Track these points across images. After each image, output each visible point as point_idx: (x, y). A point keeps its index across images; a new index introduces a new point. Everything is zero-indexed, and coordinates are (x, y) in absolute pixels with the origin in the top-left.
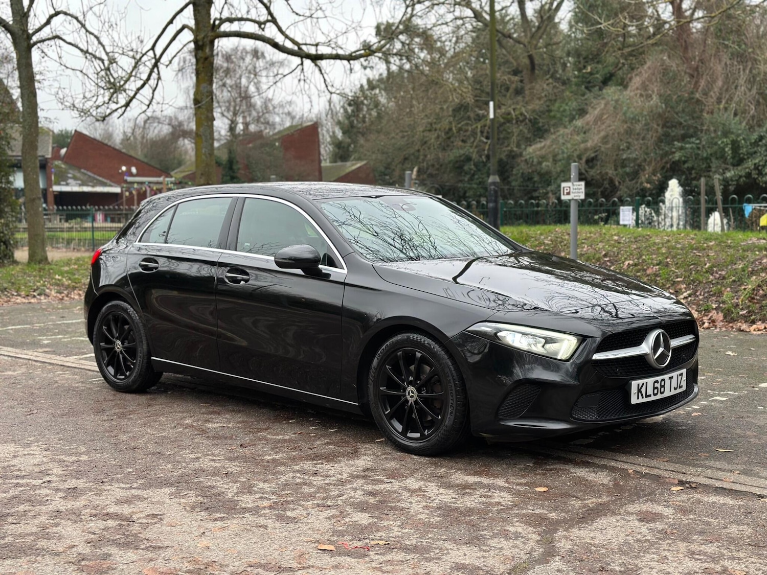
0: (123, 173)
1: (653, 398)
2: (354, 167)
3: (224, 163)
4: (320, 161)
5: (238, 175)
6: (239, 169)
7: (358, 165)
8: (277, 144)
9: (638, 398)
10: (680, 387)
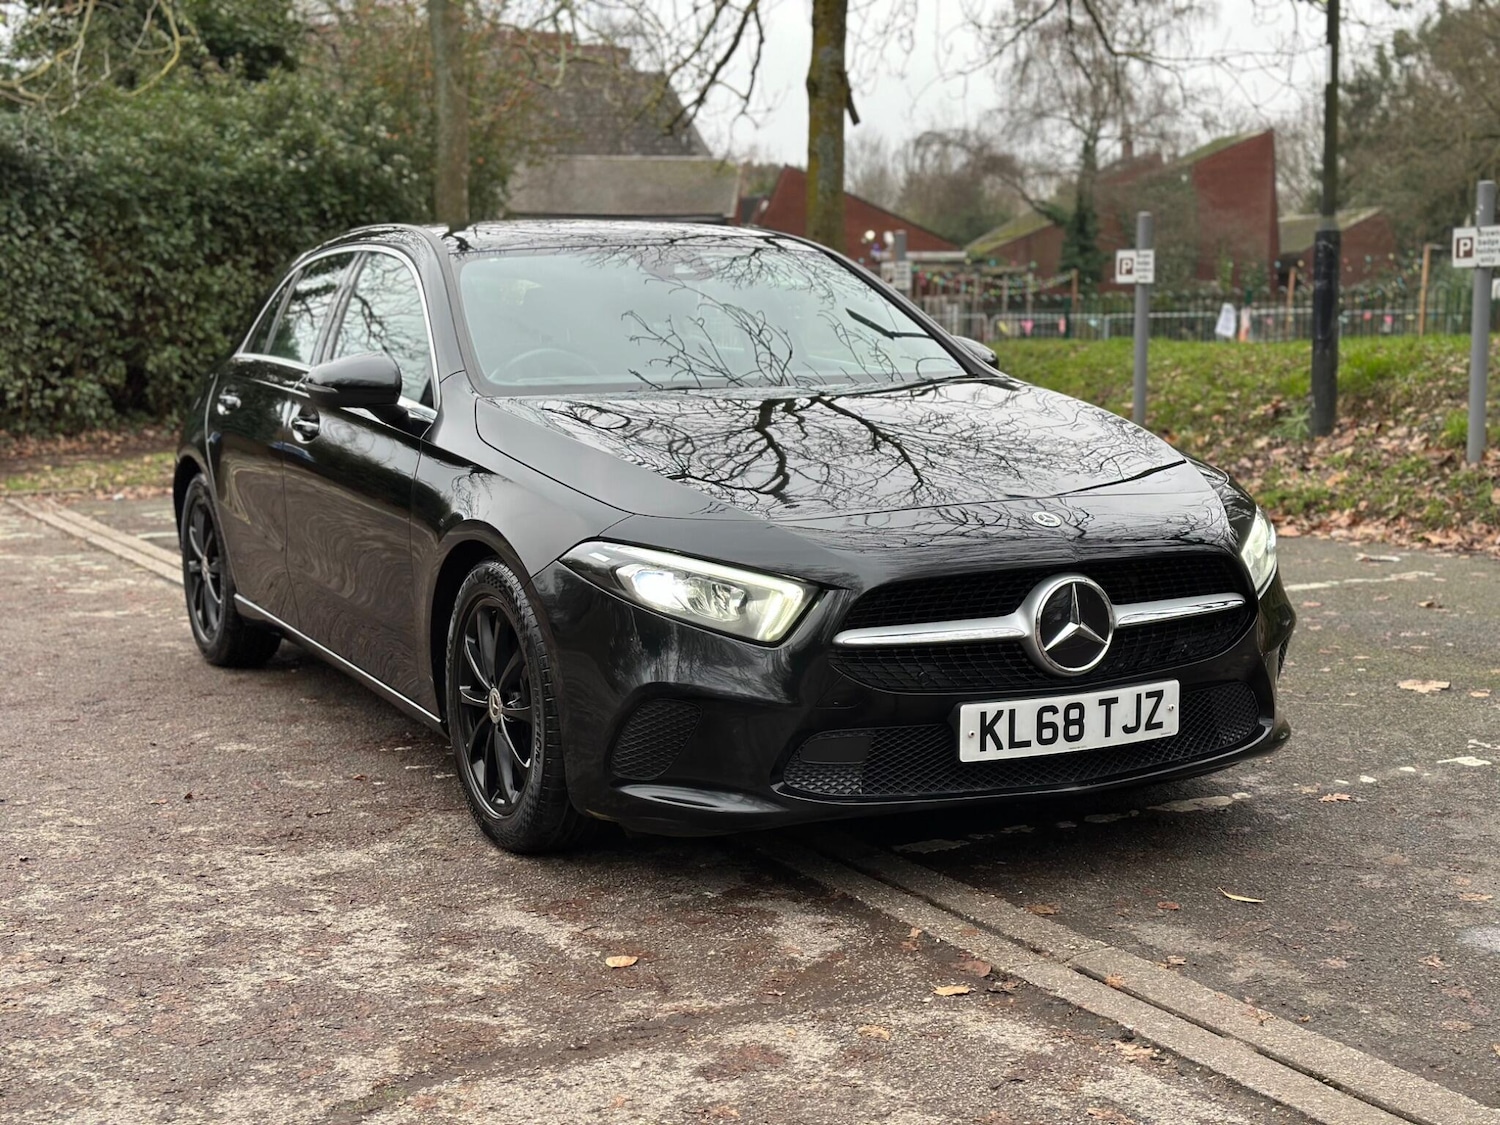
0: (869, 245)
1: (1037, 750)
2: (1353, 221)
3: (1069, 219)
4: (1275, 211)
5: (1096, 243)
6: (1098, 231)
7: (1362, 217)
8: (1184, 178)
9: (983, 748)
10: (1150, 726)
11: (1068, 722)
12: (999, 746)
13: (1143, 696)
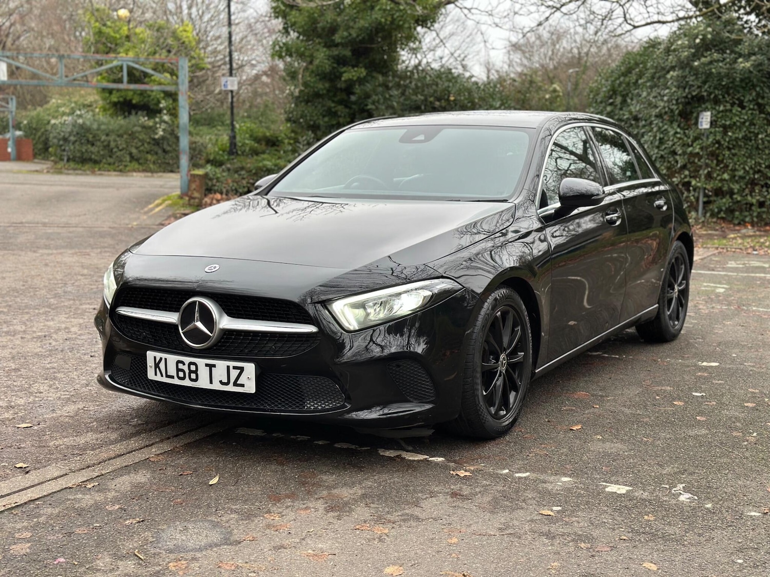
1: (176, 381)
9: (156, 375)
10: (235, 384)
11: (191, 372)
12: (162, 376)
13: (231, 368)
